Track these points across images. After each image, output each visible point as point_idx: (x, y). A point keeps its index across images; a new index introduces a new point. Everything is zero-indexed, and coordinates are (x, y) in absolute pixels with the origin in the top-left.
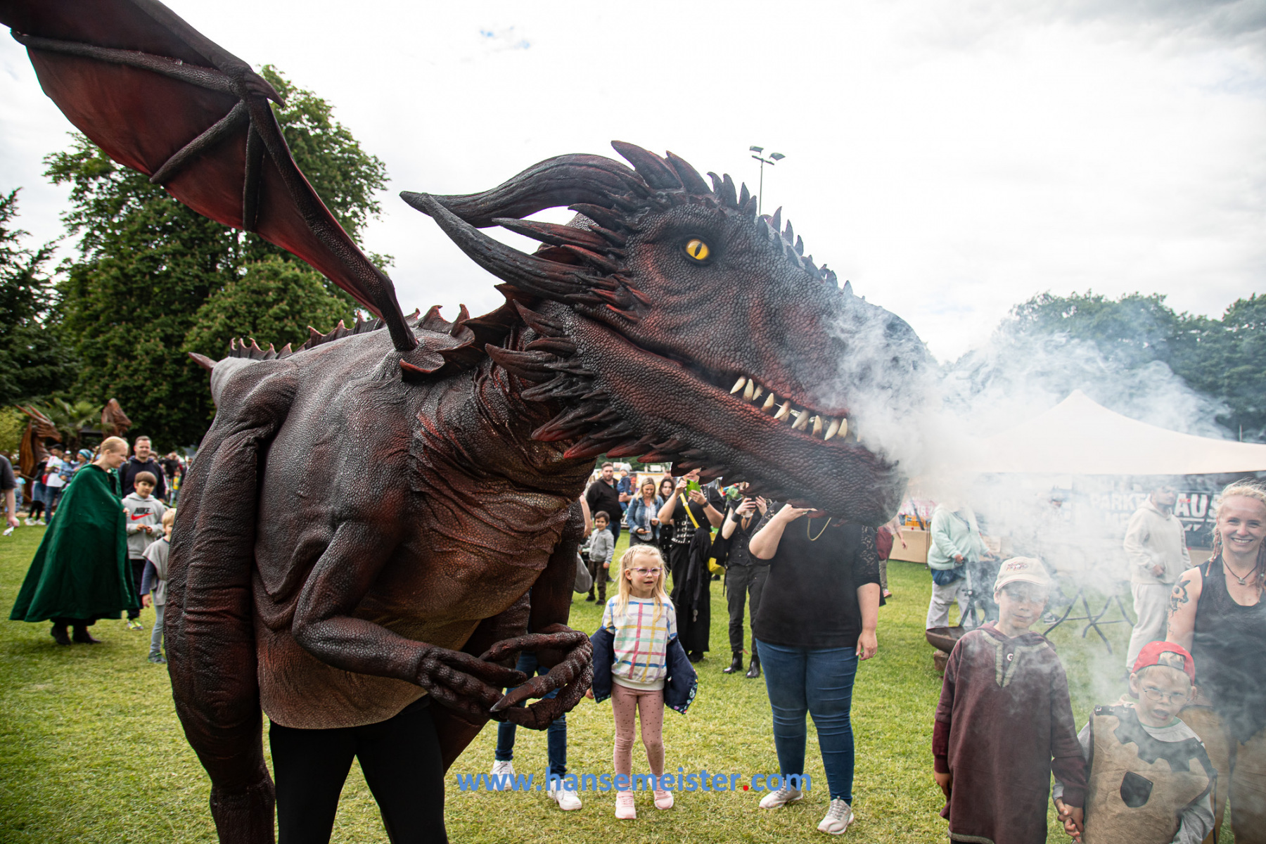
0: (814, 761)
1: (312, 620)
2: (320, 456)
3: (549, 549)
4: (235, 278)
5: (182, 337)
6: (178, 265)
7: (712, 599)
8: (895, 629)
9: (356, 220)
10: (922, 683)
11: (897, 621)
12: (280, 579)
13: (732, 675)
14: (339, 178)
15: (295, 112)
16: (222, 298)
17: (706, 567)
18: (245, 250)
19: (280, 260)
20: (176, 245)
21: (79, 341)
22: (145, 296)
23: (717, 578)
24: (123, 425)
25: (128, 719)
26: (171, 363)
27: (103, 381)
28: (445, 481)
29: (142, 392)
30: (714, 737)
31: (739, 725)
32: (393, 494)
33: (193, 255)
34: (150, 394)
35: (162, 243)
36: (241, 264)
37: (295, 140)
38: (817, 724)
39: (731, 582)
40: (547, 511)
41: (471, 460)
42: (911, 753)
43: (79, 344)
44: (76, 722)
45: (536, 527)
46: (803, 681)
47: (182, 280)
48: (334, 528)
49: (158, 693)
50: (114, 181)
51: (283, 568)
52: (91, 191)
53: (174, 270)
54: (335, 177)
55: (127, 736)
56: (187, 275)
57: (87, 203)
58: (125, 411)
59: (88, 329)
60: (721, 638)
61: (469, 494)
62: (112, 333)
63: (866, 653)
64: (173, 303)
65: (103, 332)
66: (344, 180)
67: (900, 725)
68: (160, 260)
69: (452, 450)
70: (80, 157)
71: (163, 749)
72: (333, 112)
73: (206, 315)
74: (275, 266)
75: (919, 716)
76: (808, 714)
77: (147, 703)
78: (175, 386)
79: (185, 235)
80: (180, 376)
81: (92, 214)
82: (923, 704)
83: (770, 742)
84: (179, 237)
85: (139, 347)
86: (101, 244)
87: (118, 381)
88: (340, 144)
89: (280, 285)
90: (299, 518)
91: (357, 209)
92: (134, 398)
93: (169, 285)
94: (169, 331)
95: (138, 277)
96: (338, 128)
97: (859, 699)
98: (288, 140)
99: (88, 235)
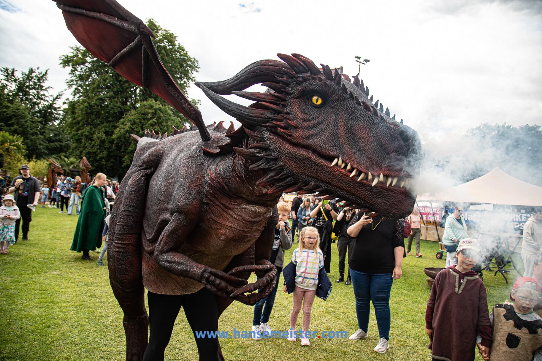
0: (373, 322)
1: (161, 252)
2: (169, 184)
3: (261, 229)
4: (135, 108)
5: (113, 132)
6: (112, 102)
7: (331, 251)
8: (411, 267)
9: (185, 85)
10: (422, 291)
11: (412, 264)
12: (151, 233)
13: (339, 283)
14: (179, 67)
15: (161, 39)
16: (129, 116)
17: (330, 237)
18: (139, 96)
19: (154, 101)
20: (111, 94)
21: (71, 133)
22: (98, 115)
23: (334, 242)
24: (88, 168)
25: (89, 288)
26: (108, 143)
27: (80, 149)
28: (217, 199)
29: (96, 155)
30: (330, 309)
31: (341, 305)
32: (195, 203)
33: (118, 98)
34: (99, 155)
35: (105, 93)
36: (138, 102)
37: (161, 50)
38: (375, 306)
39: (341, 244)
40: (260, 213)
41: (227, 190)
42: (416, 321)
43: (71, 134)
44: (69, 288)
45: (255, 220)
46: (369, 287)
47: (113, 108)
48: (172, 215)
49: (101, 278)
50: (86, 67)
51: (153, 229)
52: (77, 71)
53: (110, 104)
54: (177, 66)
55: (89, 294)
56: (115, 106)
57: (76, 76)
58: (89, 162)
59: (75, 128)
60: (335, 267)
61: (227, 204)
62: (84, 130)
63: (397, 277)
64: (109, 118)
65: (81, 129)
66: (181, 68)
67: (411, 309)
68: (105, 100)
69: (220, 186)
70: (73, 57)
71: (103, 300)
72: (177, 39)
73: (123, 123)
74: (152, 103)
75: (420, 305)
76: (371, 302)
77: (96, 282)
78: (109, 152)
79: (115, 90)
80: (111, 148)
81: (78, 80)
82: (422, 301)
83: (354, 312)
84: (113, 91)
85: (95, 136)
86: (81, 93)
87: (86, 149)
88: (180, 52)
89: (153, 111)
90: (160, 209)
91: (186, 80)
92: (93, 157)
93: (108, 110)
94: (107, 129)
95: (96, 107)
96: (179, 45)
97: (394, 297)
98: (158, 50)
99: (76, 89)
